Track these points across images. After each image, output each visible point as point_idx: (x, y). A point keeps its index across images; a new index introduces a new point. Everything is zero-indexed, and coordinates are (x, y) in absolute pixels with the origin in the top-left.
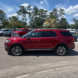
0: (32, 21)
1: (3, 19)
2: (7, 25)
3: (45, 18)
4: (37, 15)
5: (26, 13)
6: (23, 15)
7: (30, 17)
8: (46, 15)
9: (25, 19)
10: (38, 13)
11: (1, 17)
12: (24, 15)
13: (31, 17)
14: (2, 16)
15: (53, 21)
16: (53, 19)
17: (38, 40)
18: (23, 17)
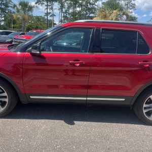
0: (64, 20)
1: (7, 11)
2: (14, 24)
3: (93, 13)
4: (75, 7)
5: (53, 1)
6: (47, 6)
7: (62, 10)
8: (96, 7)
9: (51, 14)
10: (79, 2)
11: (3, 7)
12: (49, 6)
13: (64, 10)
14: (3, 4)
15: (113, 15)
16: (115, 11)
17: (73, 65)
18: (47, 8)
